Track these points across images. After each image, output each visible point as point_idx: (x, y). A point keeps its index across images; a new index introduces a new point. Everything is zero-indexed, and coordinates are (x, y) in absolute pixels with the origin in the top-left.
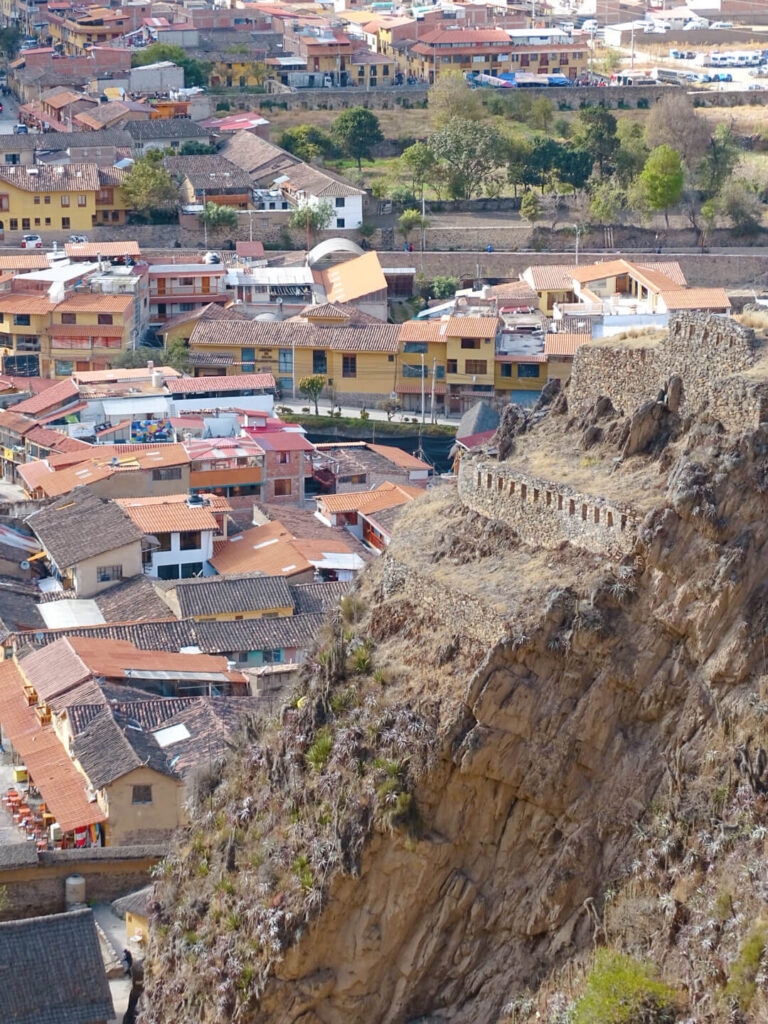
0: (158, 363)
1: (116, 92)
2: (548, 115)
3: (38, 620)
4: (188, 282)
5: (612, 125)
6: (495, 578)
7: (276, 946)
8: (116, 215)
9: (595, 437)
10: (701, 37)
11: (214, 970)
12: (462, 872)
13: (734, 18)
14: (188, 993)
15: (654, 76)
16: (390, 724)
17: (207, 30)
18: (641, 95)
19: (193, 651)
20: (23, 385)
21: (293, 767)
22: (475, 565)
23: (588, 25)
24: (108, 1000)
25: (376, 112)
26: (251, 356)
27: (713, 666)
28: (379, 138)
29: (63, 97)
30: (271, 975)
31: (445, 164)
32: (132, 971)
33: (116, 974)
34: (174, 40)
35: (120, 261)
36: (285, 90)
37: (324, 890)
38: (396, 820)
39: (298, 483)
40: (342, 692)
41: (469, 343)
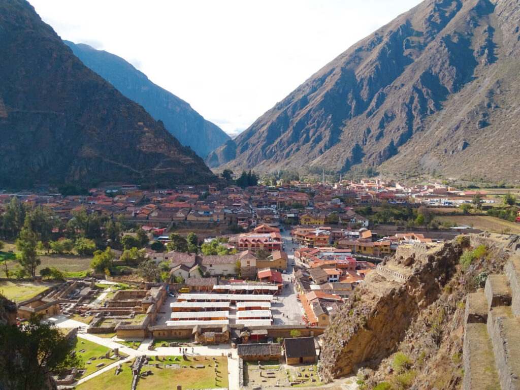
0: (332, 247)
1: (329, 203)
2: (401, 208)
3: (309, 288)
4: (339, 234)
5: (412, 210)
6: (381, 286)
7: (342, 346)
8: (328, 223)
9: (400, 263)
10: (430, 196)
11: (332, 349)
12: (375, 336)
13: (436, 193)
14: (328, 353)
15: (421, 202)
16: (363, 309)
17: (345, 194)
18: (418, 205)
19: (334, 295)
20: (311, 249)
21: (347, 315)
22: (379, 283)
23: (409, 194)
24: (315, 353)
25: (372, 207)
26: (348, 247)
27: (419, 304)
28: (372, 212)
29: (320, 203)
30: (342, 351)
31: (383, 216)
32: (320, 348)
33: (317, 349)
34: (340, 195)
35: (328, 230)
36: (357, 203)
37: (351, 337)
38: (363, 326)
39: (355, 267)
40: (355, 303)
41: (385, 246)
